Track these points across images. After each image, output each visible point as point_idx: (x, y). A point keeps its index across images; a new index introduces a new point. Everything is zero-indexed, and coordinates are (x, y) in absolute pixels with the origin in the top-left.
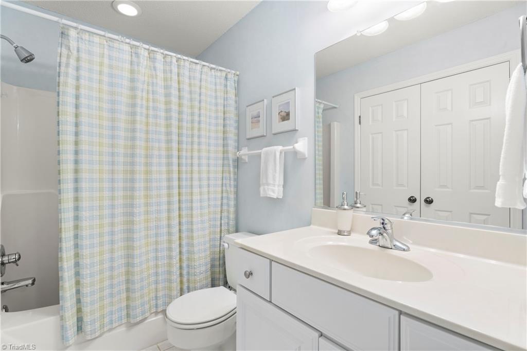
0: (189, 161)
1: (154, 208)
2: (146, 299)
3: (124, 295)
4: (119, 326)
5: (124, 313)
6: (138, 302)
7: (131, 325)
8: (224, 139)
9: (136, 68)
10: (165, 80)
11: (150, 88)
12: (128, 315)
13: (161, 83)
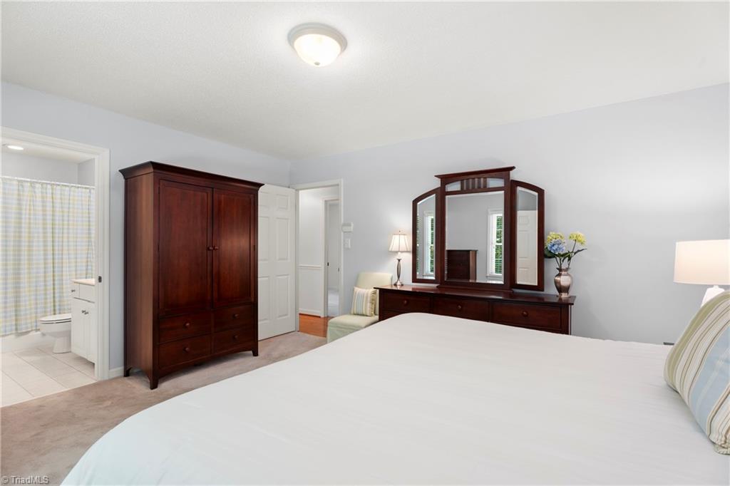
0: (61, 240)
1: (35, 271)
2: (29, 321)
3: (14, 318)
4: (11, 334)
5: (14, 327)
6: (23, 322)
7: (19, 334)
8: (89, 229)
9: (21, 193)
10: (43, 197)
11: (32, 203)
12: (16, 329)
13: (39, 199)
